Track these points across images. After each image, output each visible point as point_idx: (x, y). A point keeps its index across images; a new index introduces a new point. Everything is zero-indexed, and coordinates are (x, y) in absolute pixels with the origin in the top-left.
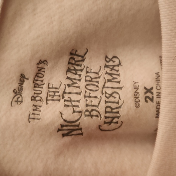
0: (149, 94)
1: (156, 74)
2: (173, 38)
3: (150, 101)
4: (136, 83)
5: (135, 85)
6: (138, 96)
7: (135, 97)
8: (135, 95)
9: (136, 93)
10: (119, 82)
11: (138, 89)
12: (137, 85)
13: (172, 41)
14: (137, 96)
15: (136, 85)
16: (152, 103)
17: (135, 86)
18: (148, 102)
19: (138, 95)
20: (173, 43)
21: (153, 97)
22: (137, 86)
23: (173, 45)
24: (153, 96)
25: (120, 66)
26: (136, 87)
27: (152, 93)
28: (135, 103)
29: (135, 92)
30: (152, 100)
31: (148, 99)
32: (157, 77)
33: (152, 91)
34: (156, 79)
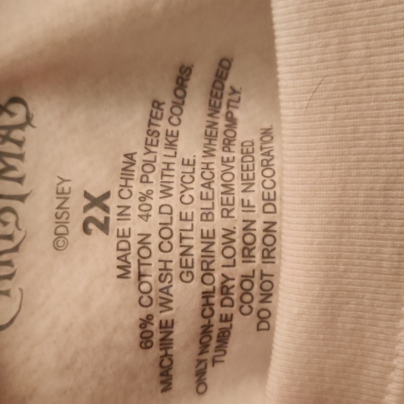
0: (96, 212)
1: (126, 156)
2: (307, 36)
3: (99, 231)
4: (64, 180)
5: (60, 187)
6: (67, 219)
7: (56, 223)
8: (59, 216)
9: (60, 211)
10: (20, 180)
11: (67, 199)
12: (66, 186)
13: (306, 43)
14: (63, 220)
15: (63, 188)
16: (105, 235)
17: (60, 191)
18: (93, 232)
19: (65, 215)
20: (307, 49)
21: (107, 219)
22: (66, 190)
23: (308, 56)
24: (108, 215)
25: (28, 128)
26: (63, 193)
27: (106, 209)
28: (56, 237)
29: (58, 208)
30: (104, 227)
31: (91, 226)
32: (126, 165)
33: (107, 202)
34: (124, 169)
